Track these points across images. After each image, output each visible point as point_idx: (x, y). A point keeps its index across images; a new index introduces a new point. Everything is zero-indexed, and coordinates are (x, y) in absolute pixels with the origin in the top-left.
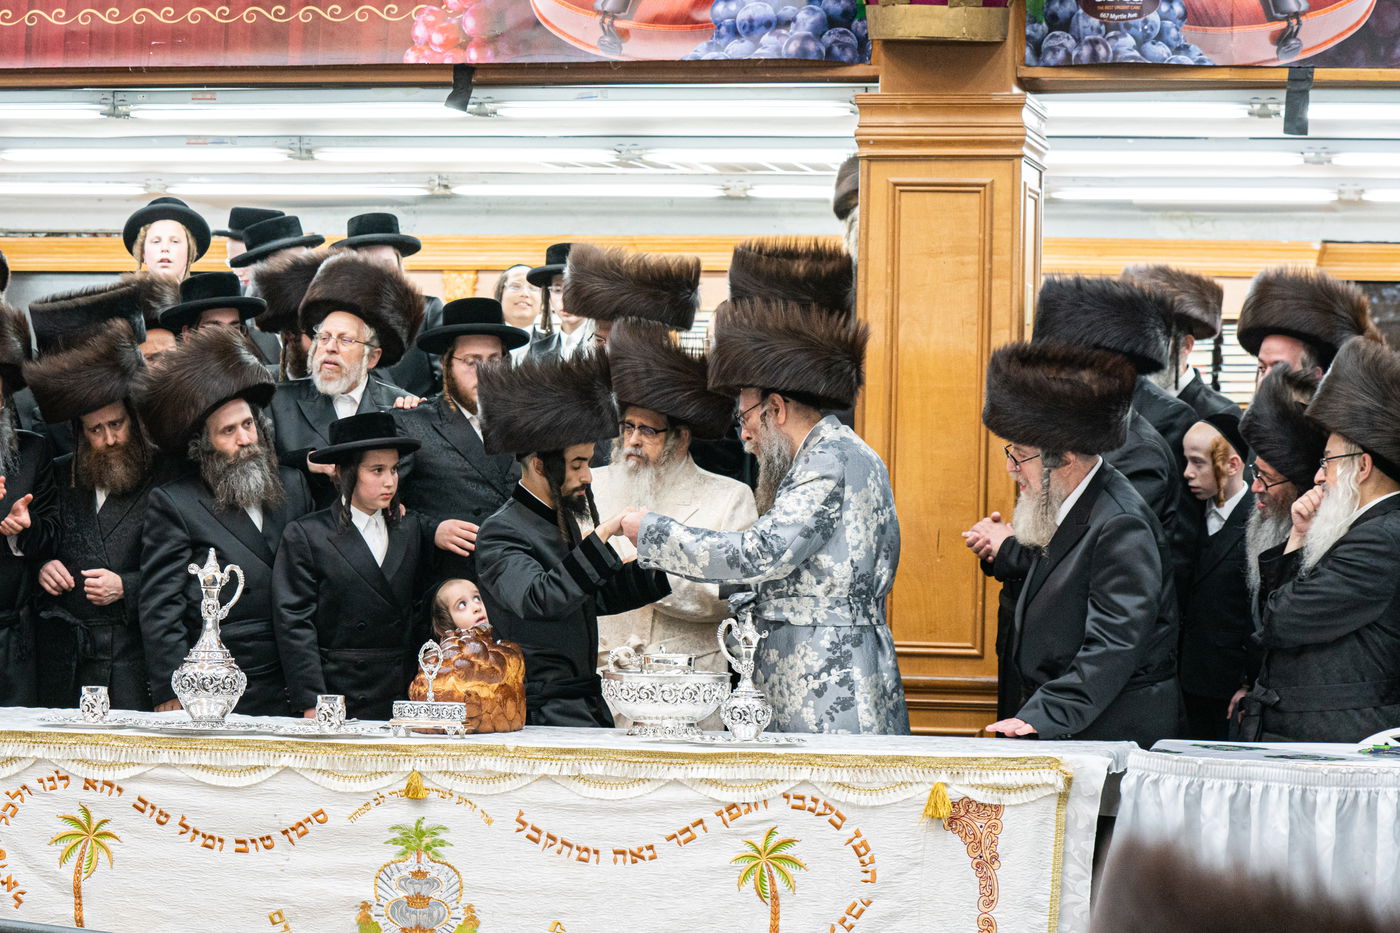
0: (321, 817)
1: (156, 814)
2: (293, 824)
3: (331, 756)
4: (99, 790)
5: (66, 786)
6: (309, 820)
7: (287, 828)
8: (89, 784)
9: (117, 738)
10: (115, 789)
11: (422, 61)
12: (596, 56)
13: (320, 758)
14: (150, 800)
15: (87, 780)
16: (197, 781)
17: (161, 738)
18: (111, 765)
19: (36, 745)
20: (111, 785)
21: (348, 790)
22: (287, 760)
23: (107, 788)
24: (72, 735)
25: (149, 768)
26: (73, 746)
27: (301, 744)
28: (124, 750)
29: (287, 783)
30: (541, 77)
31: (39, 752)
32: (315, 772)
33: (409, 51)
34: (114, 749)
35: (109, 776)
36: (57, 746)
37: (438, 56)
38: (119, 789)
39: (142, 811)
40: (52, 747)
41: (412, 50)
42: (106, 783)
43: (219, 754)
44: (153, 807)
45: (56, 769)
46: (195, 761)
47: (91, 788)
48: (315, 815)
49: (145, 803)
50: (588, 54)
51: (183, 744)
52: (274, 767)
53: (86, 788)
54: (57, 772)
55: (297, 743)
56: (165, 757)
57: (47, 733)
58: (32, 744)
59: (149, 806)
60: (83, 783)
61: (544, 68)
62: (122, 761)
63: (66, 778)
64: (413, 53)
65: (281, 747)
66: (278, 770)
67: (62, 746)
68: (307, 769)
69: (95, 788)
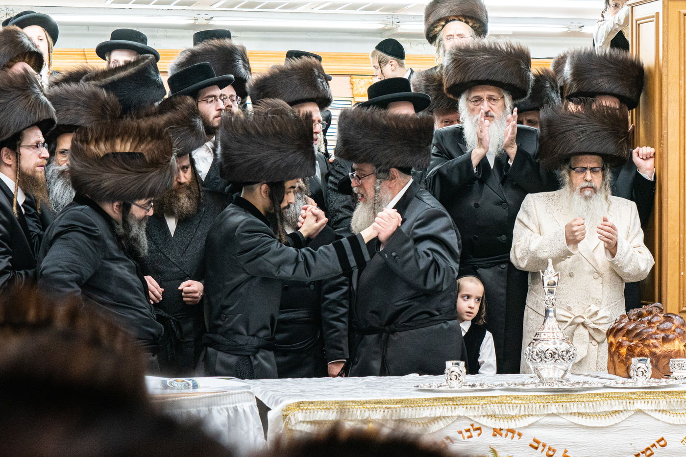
0: (662, 443)
1: (546, 449)
2: (643, 449)
3: (668, 401)
4: (504, 435)
5: (479, 435)
6: (654, 445)
7: (639, 452)
8: (497, 432)
9: (516, 398)
10: (516, 435)
13: (661, 401)
14: (542, 441)
15: (495, 430)
16: (575, 424)
17: (549, 395)
18: (512, 417)
19: (457, 407)
20: (512, 431)
21: (682, 423)
22: (639, 405)
23: (510, 435)
24: (483, 398)
25: (541, 418)
26: (484, 406)
27: (647, 393)
28: (523, 406)
29: (641, 420)
31: (460, 411)
32: (657, 412)
34: (515, 405)
35: (512, 425)
36: (472, 406)
38: (520, 435)
39: (536, 448)
40: (469, 407)
42: (509, 430)
43: (591, 404)
44: (544, 445)
45: (471, 423)
46: (575, 411)
47: (498, 435)
48: (658, 442)
49: (538, 442)
51: (564, 399)
52: (630, 411)
53: (495, 435)
54: (472, 425)
55: (645, 393)
56: (553, 409)
57: (465, 398)
58: (453, 407)
59: (541, 444)
60: (492, 431)
62: (522, 413)
63: (479, 429)
65: (634, 396)
66: (633, 413)
67: (476, 407)
68: (652, 410)
69: (501, 435)
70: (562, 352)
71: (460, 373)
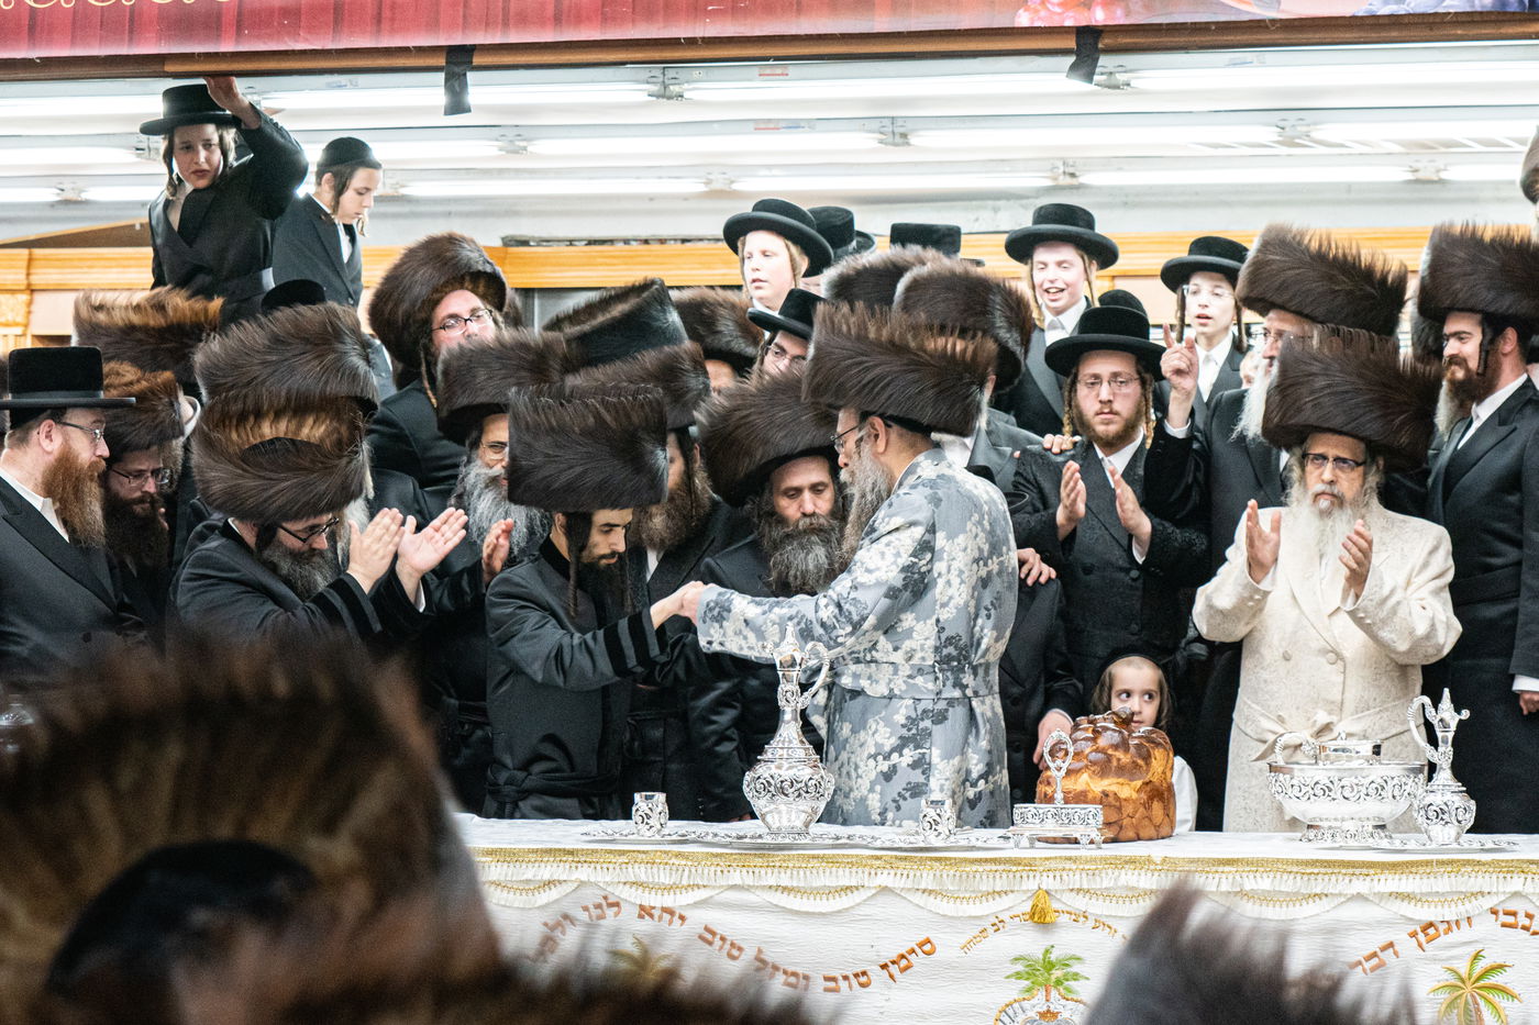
0: (927, 948)
1: (727, 946)
2: (894, 956)
3: (938, 874)
4: (656, 917)
5: (616, 914)
6: (913, 951)
7: (887, 961)
8: (645, 912)
9: (678, 855)
10: (676, 917)
11: (1037, 24)
12: (1248, 13)
13: (925, 875)
14: (719, 931)
15: (642, 907)
16: (776, 905)
17: (732, 854)
18: (670, 888)
19: (580, 865)
20: (671, 912)
21: (960, 914)
22: (885, 879)
23: (667, 917)
24: (622, 853)
25: (717, 891)
26: (624, 866)
27: (901, 859)
28: (687, 870)
29: (886, 908)
30: (1182, 40)
31: (584, 873)
32: (920, 893)
33: (1021, 11)
34: (674, 868)
35: (668, 901)
36: (605, 866)
37: (1056, 17)
38: (682, 918)
39: (710, 943)
40: (598, 867)
41: (1025, 10)
42: (665, 910)
43: (801, 873)
44: (723, 939)
45: (603, 893)
46: (772, 881)
47: (647, 917)
48: (921, 945)
49: (714, 934)
50: (1239, 11)
51: (759, 861)
52: (869, 888)
53: (641, 917)
54: (605, 898)
55: (896, 857)
56: (736, 877)
57: (593, 851)
58: (574, 865)
59: (718, 936)
60: (637, 910)
61: (1186, 29)
62: (685, 882)
63: (617, 904)
64: (1027, 13)
65: (878, 862)
66: (874, 891)
67: (611, 866)
68: (909, 890)
69: (651, 916)
70: (782, 782)
71: (649, 812)
